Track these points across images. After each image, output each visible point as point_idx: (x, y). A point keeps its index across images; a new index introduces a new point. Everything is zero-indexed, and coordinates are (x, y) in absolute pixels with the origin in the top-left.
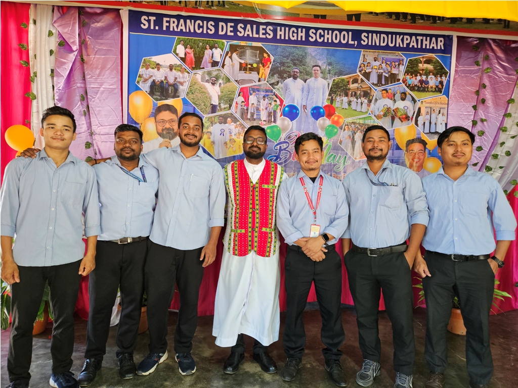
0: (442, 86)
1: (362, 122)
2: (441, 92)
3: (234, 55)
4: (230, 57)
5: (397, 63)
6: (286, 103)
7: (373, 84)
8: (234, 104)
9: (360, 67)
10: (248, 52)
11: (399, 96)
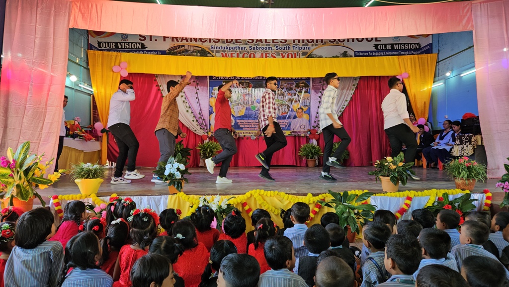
0: (308, 91)
1: (281, 103)
2: (307, 93)
4: (239, 85)
5: (292, 84)
6: (257, 98)
7: (285, 91)
8: (241, 100)
9: (280, 86)
10: (245, 84)
11: (293, 94)
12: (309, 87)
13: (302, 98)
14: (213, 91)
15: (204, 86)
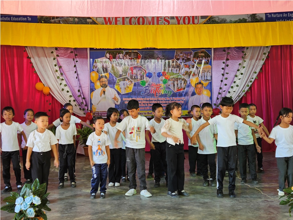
0: (209, 61)
1: (177, 77)
2: (208, 64)
3: (127, 56)
4: (126, 57)
5: (190, 54)
6: (147, 72)
7: (181, 62)
8: (128, 74)
9: (175, 56)
10: (132, 54)
11: (191, 67)
12: (210, 57)
13: (201, 70)
14: (94, 64)
15: (84, 58)
